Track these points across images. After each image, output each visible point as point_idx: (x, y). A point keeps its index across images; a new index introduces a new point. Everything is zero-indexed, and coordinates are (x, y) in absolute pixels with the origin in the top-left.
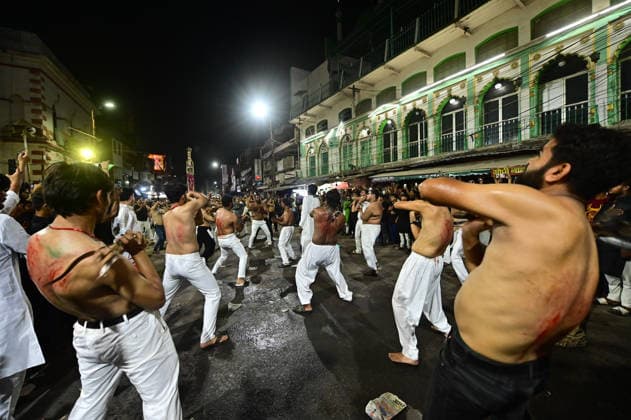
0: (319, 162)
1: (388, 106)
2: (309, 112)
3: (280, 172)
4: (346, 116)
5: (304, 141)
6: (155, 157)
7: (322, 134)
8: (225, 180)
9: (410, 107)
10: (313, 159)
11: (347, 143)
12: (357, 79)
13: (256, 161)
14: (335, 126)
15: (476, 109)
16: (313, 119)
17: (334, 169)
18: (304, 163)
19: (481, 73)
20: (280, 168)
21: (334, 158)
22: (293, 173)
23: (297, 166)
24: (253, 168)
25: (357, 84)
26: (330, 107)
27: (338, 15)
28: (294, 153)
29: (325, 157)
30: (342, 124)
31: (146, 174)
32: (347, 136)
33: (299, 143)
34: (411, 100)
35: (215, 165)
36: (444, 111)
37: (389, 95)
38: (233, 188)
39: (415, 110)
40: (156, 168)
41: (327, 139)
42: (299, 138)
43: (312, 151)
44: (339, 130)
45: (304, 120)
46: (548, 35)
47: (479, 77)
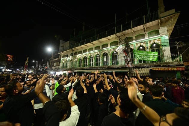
0: (65, 65)
1: (80, 55)
2: (63, 52)
3: (54, 66)
4: (72, 55)
5: (62, 59)
6: (9, 56)
7: (66, 58)
8: (37, 66)
9: (84, 56)
10: (63, 64)
11: (71, 61)
12: (74, 48)
13: (48, 62)
14: (70, 57)
15: (94, 59)
16: (64, 54)
17: (68, 67)
18: (61, 65)
19: (95, 52)
20: (55, 65)
21: (68, 64)
22: (58, 67)
23: (59, 65)
24: (47, 64)
25: (74, 49)
26: (69, 52)
27: (75, 30)
28: (59, 61)
29: (67, 64)
30: (71, 57)
31: (4, 62)
32: (72, 59)
33: (60, 59)
34: (84, 54)
35: (34, 61)
36: (90, 58)
37: (80, 52)
38: (39, 69)
39: (85, 57)
40: (8, 60)
41: (67, 59)
42: (61, 58)
43: (64, 62)
44: (70, 58)
45: (62, 54)
46: (104, 49)
47: (95, 53)
